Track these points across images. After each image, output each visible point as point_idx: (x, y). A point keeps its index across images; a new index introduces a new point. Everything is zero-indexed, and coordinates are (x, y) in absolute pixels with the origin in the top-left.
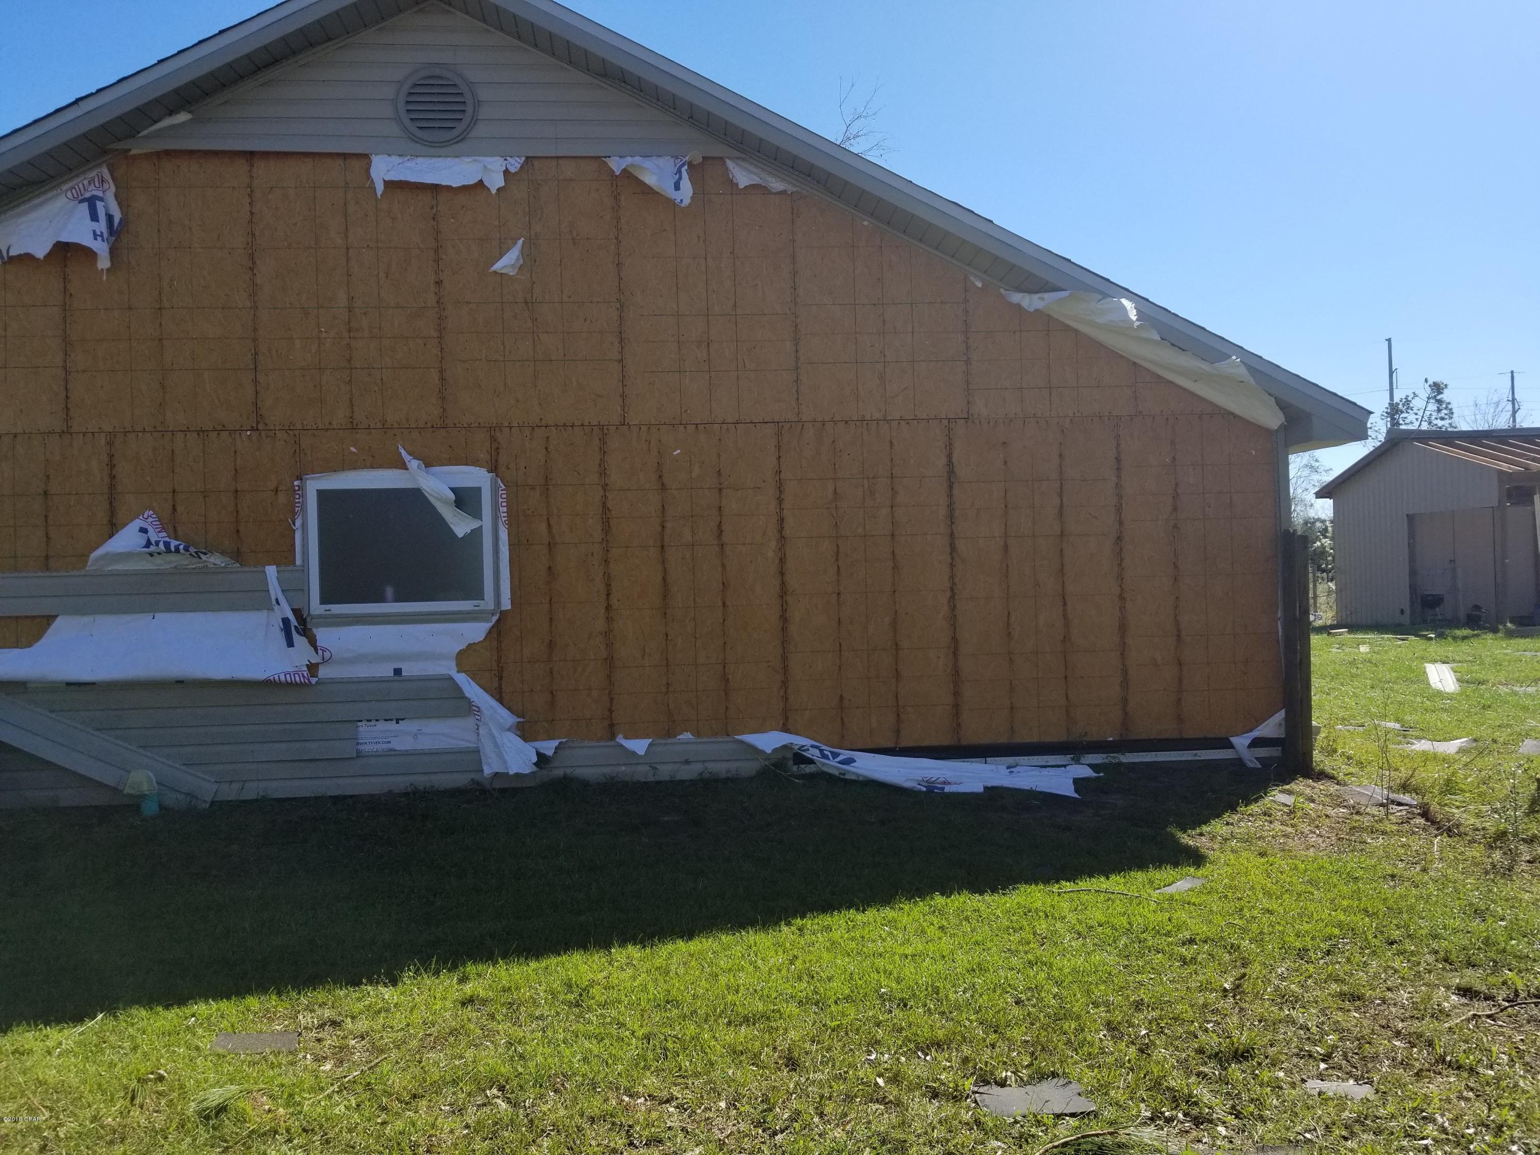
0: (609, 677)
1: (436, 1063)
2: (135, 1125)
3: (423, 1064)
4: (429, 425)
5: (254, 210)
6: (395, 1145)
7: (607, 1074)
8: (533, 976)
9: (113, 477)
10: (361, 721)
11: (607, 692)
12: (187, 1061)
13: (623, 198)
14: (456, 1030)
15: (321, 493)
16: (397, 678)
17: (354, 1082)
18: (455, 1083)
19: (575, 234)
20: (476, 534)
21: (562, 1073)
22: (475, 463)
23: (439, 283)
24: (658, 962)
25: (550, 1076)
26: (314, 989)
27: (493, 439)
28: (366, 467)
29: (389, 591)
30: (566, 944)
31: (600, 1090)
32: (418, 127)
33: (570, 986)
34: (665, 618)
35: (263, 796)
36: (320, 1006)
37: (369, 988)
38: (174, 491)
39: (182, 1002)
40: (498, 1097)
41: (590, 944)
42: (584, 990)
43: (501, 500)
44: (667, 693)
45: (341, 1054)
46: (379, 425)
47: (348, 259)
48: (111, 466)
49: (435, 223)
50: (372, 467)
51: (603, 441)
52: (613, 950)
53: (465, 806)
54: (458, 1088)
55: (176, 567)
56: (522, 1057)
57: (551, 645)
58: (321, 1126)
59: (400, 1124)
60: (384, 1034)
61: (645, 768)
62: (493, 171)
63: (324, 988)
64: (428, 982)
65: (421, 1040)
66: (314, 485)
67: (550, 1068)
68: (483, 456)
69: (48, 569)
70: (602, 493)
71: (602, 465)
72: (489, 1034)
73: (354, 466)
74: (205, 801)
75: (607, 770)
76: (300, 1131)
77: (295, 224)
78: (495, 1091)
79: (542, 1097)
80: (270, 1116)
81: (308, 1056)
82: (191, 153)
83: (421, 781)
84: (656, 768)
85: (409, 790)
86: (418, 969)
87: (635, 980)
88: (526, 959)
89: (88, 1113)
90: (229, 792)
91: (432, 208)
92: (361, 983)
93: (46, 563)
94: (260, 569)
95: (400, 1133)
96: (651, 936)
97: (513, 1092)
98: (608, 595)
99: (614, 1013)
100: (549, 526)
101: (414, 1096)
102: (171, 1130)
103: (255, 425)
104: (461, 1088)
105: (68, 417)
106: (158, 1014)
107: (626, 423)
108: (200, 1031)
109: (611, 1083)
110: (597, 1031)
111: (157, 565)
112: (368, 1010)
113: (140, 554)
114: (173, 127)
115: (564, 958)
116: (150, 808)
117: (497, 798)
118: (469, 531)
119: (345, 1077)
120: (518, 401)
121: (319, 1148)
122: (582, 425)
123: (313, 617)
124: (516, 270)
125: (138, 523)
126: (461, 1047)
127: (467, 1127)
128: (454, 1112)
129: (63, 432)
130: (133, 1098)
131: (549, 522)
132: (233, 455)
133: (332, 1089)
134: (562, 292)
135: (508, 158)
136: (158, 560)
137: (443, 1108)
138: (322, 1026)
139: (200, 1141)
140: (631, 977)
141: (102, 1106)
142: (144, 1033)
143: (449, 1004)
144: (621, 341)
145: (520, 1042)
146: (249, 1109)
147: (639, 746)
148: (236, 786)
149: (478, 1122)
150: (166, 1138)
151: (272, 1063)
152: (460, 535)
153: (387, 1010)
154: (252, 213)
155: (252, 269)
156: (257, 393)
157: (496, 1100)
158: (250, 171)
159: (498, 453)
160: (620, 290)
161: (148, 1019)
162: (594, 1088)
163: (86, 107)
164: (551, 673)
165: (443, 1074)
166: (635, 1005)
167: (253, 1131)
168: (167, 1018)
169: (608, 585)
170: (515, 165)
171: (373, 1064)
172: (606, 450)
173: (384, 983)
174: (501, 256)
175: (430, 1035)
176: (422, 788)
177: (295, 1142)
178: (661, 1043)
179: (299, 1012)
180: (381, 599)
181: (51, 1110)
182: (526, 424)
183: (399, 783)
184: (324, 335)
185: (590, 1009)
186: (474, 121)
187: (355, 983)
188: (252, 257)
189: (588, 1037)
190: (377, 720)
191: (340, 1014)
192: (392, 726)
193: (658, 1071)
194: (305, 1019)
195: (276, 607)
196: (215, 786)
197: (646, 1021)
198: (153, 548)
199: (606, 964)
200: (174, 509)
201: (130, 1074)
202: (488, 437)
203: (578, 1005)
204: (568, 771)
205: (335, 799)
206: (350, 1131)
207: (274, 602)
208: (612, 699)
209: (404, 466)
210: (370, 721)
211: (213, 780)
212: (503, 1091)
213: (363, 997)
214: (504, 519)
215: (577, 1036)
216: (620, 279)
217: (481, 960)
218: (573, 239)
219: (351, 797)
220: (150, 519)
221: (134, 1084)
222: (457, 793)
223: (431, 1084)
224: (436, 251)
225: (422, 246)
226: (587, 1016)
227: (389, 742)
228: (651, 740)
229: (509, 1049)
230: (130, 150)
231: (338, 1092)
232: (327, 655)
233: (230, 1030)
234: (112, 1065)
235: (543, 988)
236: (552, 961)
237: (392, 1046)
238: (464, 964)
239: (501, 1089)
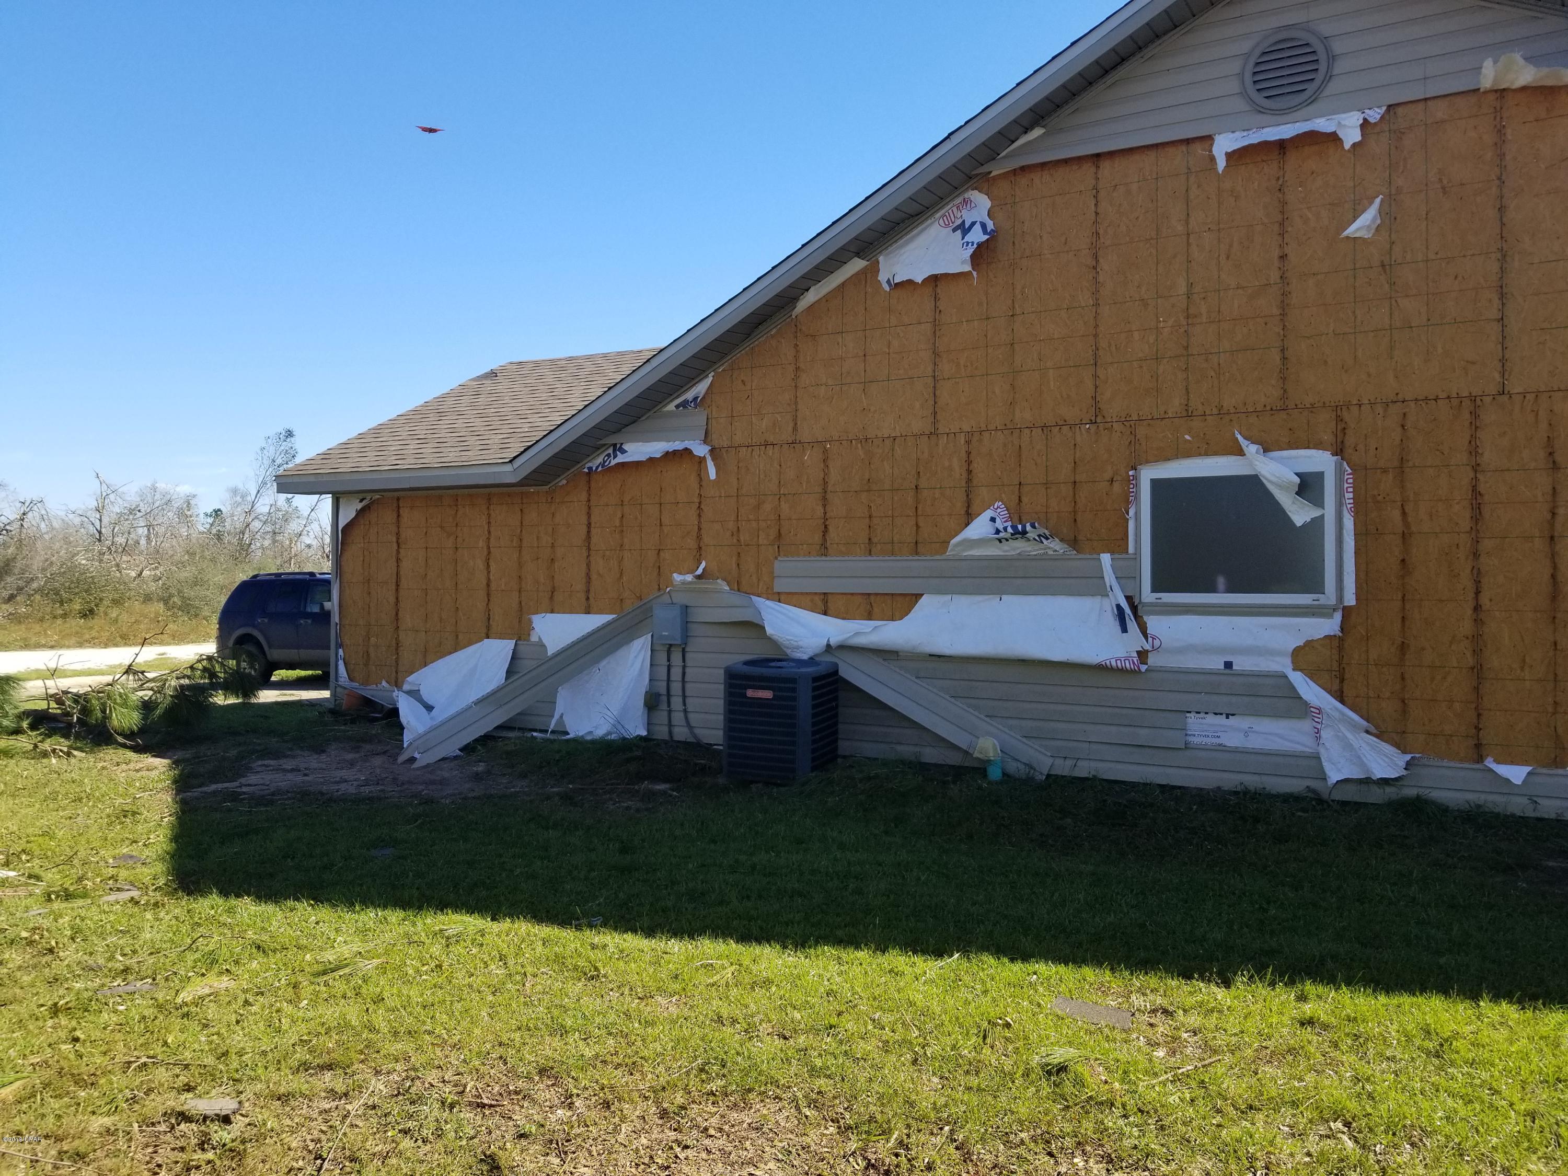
0: (1477, 689)
1: (1273, 1079)
2: (987, 1063)
3: (1259, 1076)
4: (1268, 408)
5: (1098, 211)
6: (1232, 1151)
7: (1478, 1143)
8: (1382, 1011)
9: (969, 472)
10: (1190, 712)
11: (1473, 706)
12: (1030, 1014)
13: (1509, 131)
14: (1295, 1049)
15: (1154, 482)
16: (1228, 671)
17: (1188, 1076)
18: (1294, 1104)
19: (1445, 182)
20: (1317, 524)
21: (1420, 1127)
22: (1319, 446)
23: (1283, 257)
24: (1544, 1030)
25: (1405, 1126)
26: (1146, 973)
27: (1339, 419)
28: (1200, 455)
29: (1221, 581)
30: (1422, 985)
31: (1468, 1158)
32: (1266, 97)
33: (1429, 1033)
34: (1554, 623)
35: (1094, 776)
36: (1152, 991)
37: (1201, 985)
38: (1020, 483)
39: (1025, 958)
40: (1343, 1133)
41: (1453, 989)
42: (1446, 1040)
43: (1346, 485)
44: (1554, 714)
45: (1174, 1044)
46: (1215, 411)
47: (1188, 244)
48: (969, 462)
49: (1281, 196)
50: (1207, 454)
51: (1475, 414)
52: (1482, 1004)
53: (1299, 814)
54: (1298, 1111)
55: (1019, 554)
56: (1371, 1096)
57: (1403, 648)
58: (1156, 1111)
59: (1236, 1132)
60: (1217, 1035)
61: (1524, 801)
62: (1349, 127)
63: (1156, 974)
64: (1264, 992)
65: (1257, 1050)
66: (1148, 474)
67: (1405, 1117)
68: (1327, 437)
69: (917, 553)
70: (1472, 475)
71: (1473, 443)
72: (1334, 1064)
73: (1188, 454)
74: (1041, 773)
75: (1471, 797)
76: (1135, 1110)
77: (1137, 218)
78: (1339, 1125)
79: (1396, 1147)
80: (1107, 1087)
81: (1141, 1038)
82: (1043, 165)
83: (1252, 782)
84: (1536, 802)
85: (1239, 789)
86: (1252, 977)
87: (1511, 1044)
88: (1374, 991)
89: (949, 1041)
90: (1063, 768)
91: (1278, 179)
92: (1193, 978)
93: (916, 548)
94: (1095, 556)
95: (1237, 1141)
96: (1534, 998)
97: (1360, 1132)
98: (1477, 593)
99: (1485, 1075)
100: (1404, 514)
101: (1251, 1107)
102: (1017, 1075)
103: (1093, 418)
104: (1302, 1113)
105: (935, 422)
106: (1004, 965)
107: (1506, 392)
108: (1041, 989)
109: (1483, 1154)
110: (1464, 1091)
111: (1004, 551)
112: (1200, 1007)
113: (991, 540)
114: (1029, 142)
115: (1421, 1000)
116: (995, 774)
117: (1336, 811)
118: (1308, 520)
119: (1179, 1068)
120: (1369, 375)
121: (1155, 1132)
122: (1449, 397)
123: (1145, 605)
124: (1373, 231)
125: (989, 513)
126: (1300, 1069)
127: (1309, 1154)
128: (1293, 1135)
129: (931, 433)
130: (985, 1037)
131: (1403, 509)
132: (1072, 447)
133: (1165, 1077)
134: (1427, 248)
135: (1366, 111)
136: (1006, 546)
137: (1281, 1127)
138: (1154, 1011)
139: (1044, 1093)
140: (1506, 1040)
141: (960, 1037)
142: (992, 979)
143: (1286, 1020)
144: (1502, 296)
145: (1368, 1080)
146: (1087, 1075)
147: (1516, 774)
148: (1069, 763)
149: (1322, 1153)
150: (1013, 1082)
151: (1107, 1036)
152: (1299, 524)
153: (1221, 1012)
154: (1097, 213)
155: (1095, 268)
156: (1096, 387)
157: (1340, 1135)
158: (1096, 173)
159: (1345, 434)
160: (1502, 237)
161: (997, 968)
162: (1461, 1155)
163: (956, 139)
164: (1403, 679)
165: (1281, 1092)
166: (1513, 1073)
167: (1091, 1098)
168: (1014, 970)
169: (1478, 582)
170: (1374, 115)
171: (1206, 1062)
172: (1478, 424)
173: (1217, 983)
174: (1355, 218)
175: (1266, 1048)
176: (1252, 789)
177: (1131, 1119)
178: (1550, 1126)
179: (1132, 992)
180: (1212, 589)
181: (919, 1029)
182: (1379, 400)
183: (1229, 781)
184: (1162, 325)
185: (1453, 1064)
186: (1329, 77)
187: (1188, 976)
188: (1096, 257)
189: (1452, 1095)
190: (1206, 713)
191: (1172, 1004)
192: (1221, 720)
193: (1548, 1159)
194: (1137, 1000)
195: (1110, 594)
196: (1051, 760)
197: (1529, 1096)
198: (1002, 535)
199: (1473, 1017)
200: (1020, 500)
201: (982, 1015)
202: (1334, 416)
203: (1438, 1056)
204: (1422, 792)
205: (1165, 788)
206: (1184, 1124)
207: (1109, 589)
208: (1479, 715)
209: (1240, 452)
210: (1199, 713)
211: (1049, 754)
212: (1349, 1127)
213: (1195, 992)
214: (1349, 506)
215: (1437, 1091)
216: (1503, 224)
217: (1322, 981)
218: (1443, 188)
219: (1180, 787)
220: (999, 510)
221: (985, 1024)
222: (1289, 799)
223: (1268, 1099)
224: (1282, 224)
225: (1266, 221)
226: (1449, 1070)
227: (1218, 737)
228: (1531, 768)
229: (1355, 1084)
230: (991, 172)
231: (1172, 1082)
232: (1157, 643)
233: (1068, 995)
234: (967, 1003)
235: (1395, 1027)
236: (1406, 1000)
237: (1225, 1049)
238: (1303, 982)
239: (1347, 1124)
